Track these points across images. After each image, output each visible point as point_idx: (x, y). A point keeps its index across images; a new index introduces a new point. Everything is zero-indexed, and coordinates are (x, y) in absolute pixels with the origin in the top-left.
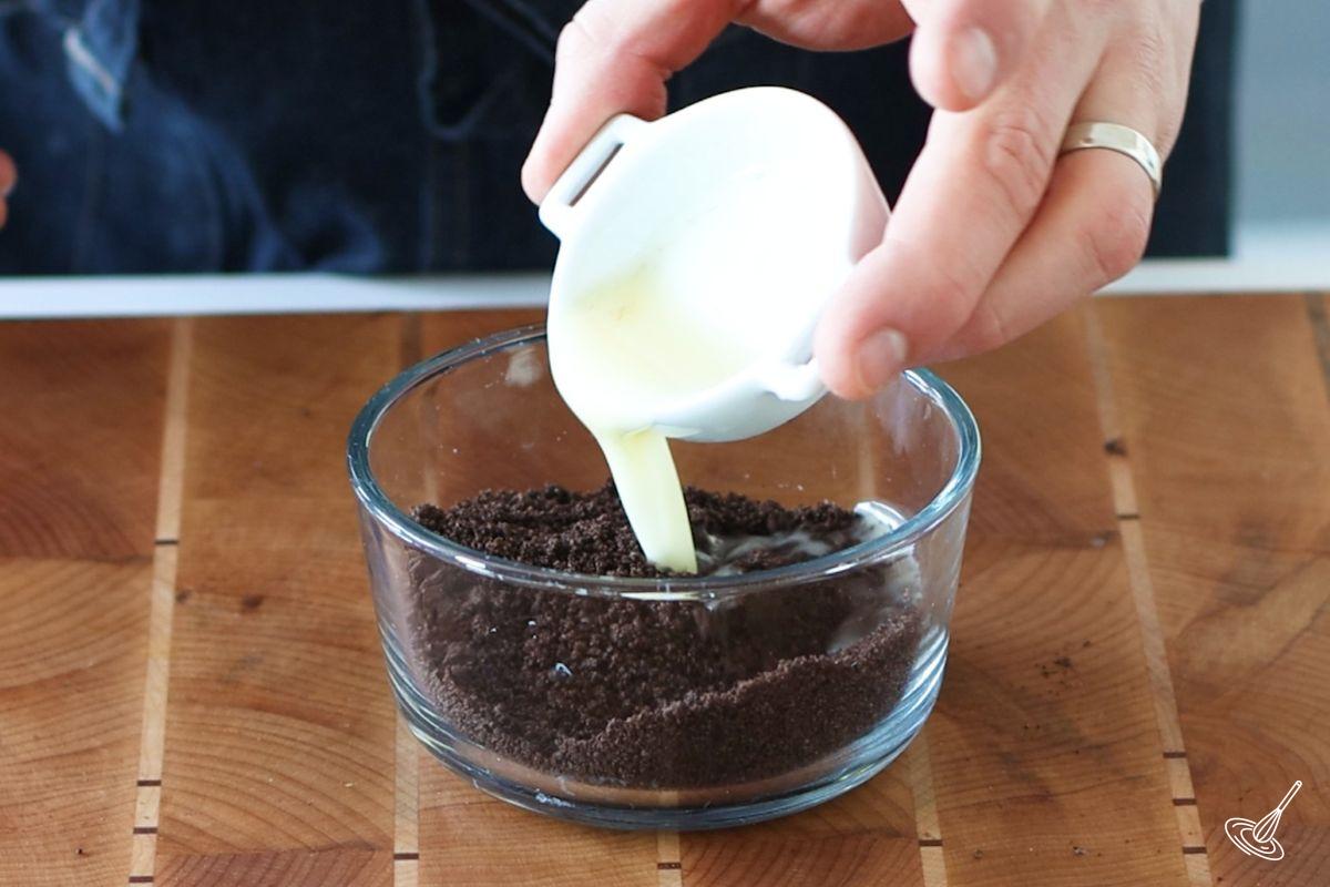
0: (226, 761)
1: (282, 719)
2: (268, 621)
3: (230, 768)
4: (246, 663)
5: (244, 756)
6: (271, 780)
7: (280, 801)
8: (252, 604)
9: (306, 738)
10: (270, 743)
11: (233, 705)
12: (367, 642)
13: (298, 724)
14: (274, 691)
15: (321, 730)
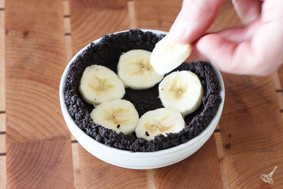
0: (22, 102)
1: (37, 83)
2: (31, 41)
3: (24, 105)
4: (26, 59)
5: (27, 100)
6: (36, 110)
7: (39, 118)
8: (26, 34)
9: (44, 91)
10: (35, 93)
11: (23, 78)
12: (58, 50)
13: (42, 85)
14: (34, 71)
15: (48, 88)
